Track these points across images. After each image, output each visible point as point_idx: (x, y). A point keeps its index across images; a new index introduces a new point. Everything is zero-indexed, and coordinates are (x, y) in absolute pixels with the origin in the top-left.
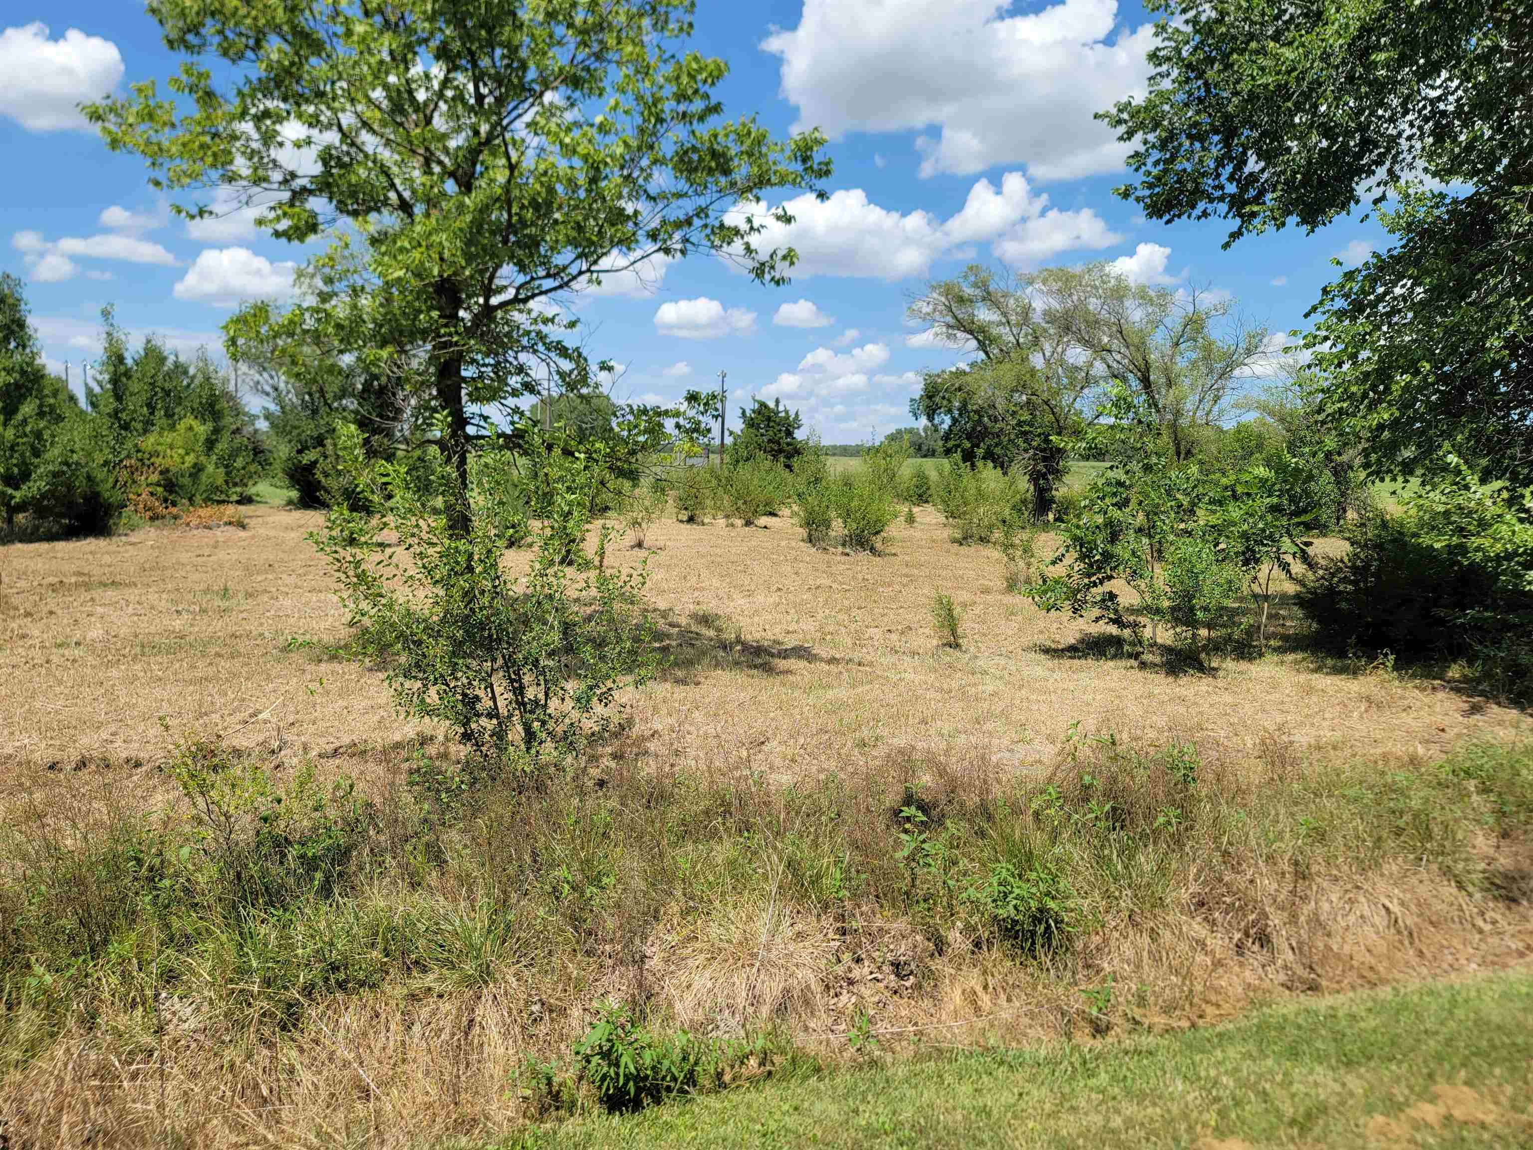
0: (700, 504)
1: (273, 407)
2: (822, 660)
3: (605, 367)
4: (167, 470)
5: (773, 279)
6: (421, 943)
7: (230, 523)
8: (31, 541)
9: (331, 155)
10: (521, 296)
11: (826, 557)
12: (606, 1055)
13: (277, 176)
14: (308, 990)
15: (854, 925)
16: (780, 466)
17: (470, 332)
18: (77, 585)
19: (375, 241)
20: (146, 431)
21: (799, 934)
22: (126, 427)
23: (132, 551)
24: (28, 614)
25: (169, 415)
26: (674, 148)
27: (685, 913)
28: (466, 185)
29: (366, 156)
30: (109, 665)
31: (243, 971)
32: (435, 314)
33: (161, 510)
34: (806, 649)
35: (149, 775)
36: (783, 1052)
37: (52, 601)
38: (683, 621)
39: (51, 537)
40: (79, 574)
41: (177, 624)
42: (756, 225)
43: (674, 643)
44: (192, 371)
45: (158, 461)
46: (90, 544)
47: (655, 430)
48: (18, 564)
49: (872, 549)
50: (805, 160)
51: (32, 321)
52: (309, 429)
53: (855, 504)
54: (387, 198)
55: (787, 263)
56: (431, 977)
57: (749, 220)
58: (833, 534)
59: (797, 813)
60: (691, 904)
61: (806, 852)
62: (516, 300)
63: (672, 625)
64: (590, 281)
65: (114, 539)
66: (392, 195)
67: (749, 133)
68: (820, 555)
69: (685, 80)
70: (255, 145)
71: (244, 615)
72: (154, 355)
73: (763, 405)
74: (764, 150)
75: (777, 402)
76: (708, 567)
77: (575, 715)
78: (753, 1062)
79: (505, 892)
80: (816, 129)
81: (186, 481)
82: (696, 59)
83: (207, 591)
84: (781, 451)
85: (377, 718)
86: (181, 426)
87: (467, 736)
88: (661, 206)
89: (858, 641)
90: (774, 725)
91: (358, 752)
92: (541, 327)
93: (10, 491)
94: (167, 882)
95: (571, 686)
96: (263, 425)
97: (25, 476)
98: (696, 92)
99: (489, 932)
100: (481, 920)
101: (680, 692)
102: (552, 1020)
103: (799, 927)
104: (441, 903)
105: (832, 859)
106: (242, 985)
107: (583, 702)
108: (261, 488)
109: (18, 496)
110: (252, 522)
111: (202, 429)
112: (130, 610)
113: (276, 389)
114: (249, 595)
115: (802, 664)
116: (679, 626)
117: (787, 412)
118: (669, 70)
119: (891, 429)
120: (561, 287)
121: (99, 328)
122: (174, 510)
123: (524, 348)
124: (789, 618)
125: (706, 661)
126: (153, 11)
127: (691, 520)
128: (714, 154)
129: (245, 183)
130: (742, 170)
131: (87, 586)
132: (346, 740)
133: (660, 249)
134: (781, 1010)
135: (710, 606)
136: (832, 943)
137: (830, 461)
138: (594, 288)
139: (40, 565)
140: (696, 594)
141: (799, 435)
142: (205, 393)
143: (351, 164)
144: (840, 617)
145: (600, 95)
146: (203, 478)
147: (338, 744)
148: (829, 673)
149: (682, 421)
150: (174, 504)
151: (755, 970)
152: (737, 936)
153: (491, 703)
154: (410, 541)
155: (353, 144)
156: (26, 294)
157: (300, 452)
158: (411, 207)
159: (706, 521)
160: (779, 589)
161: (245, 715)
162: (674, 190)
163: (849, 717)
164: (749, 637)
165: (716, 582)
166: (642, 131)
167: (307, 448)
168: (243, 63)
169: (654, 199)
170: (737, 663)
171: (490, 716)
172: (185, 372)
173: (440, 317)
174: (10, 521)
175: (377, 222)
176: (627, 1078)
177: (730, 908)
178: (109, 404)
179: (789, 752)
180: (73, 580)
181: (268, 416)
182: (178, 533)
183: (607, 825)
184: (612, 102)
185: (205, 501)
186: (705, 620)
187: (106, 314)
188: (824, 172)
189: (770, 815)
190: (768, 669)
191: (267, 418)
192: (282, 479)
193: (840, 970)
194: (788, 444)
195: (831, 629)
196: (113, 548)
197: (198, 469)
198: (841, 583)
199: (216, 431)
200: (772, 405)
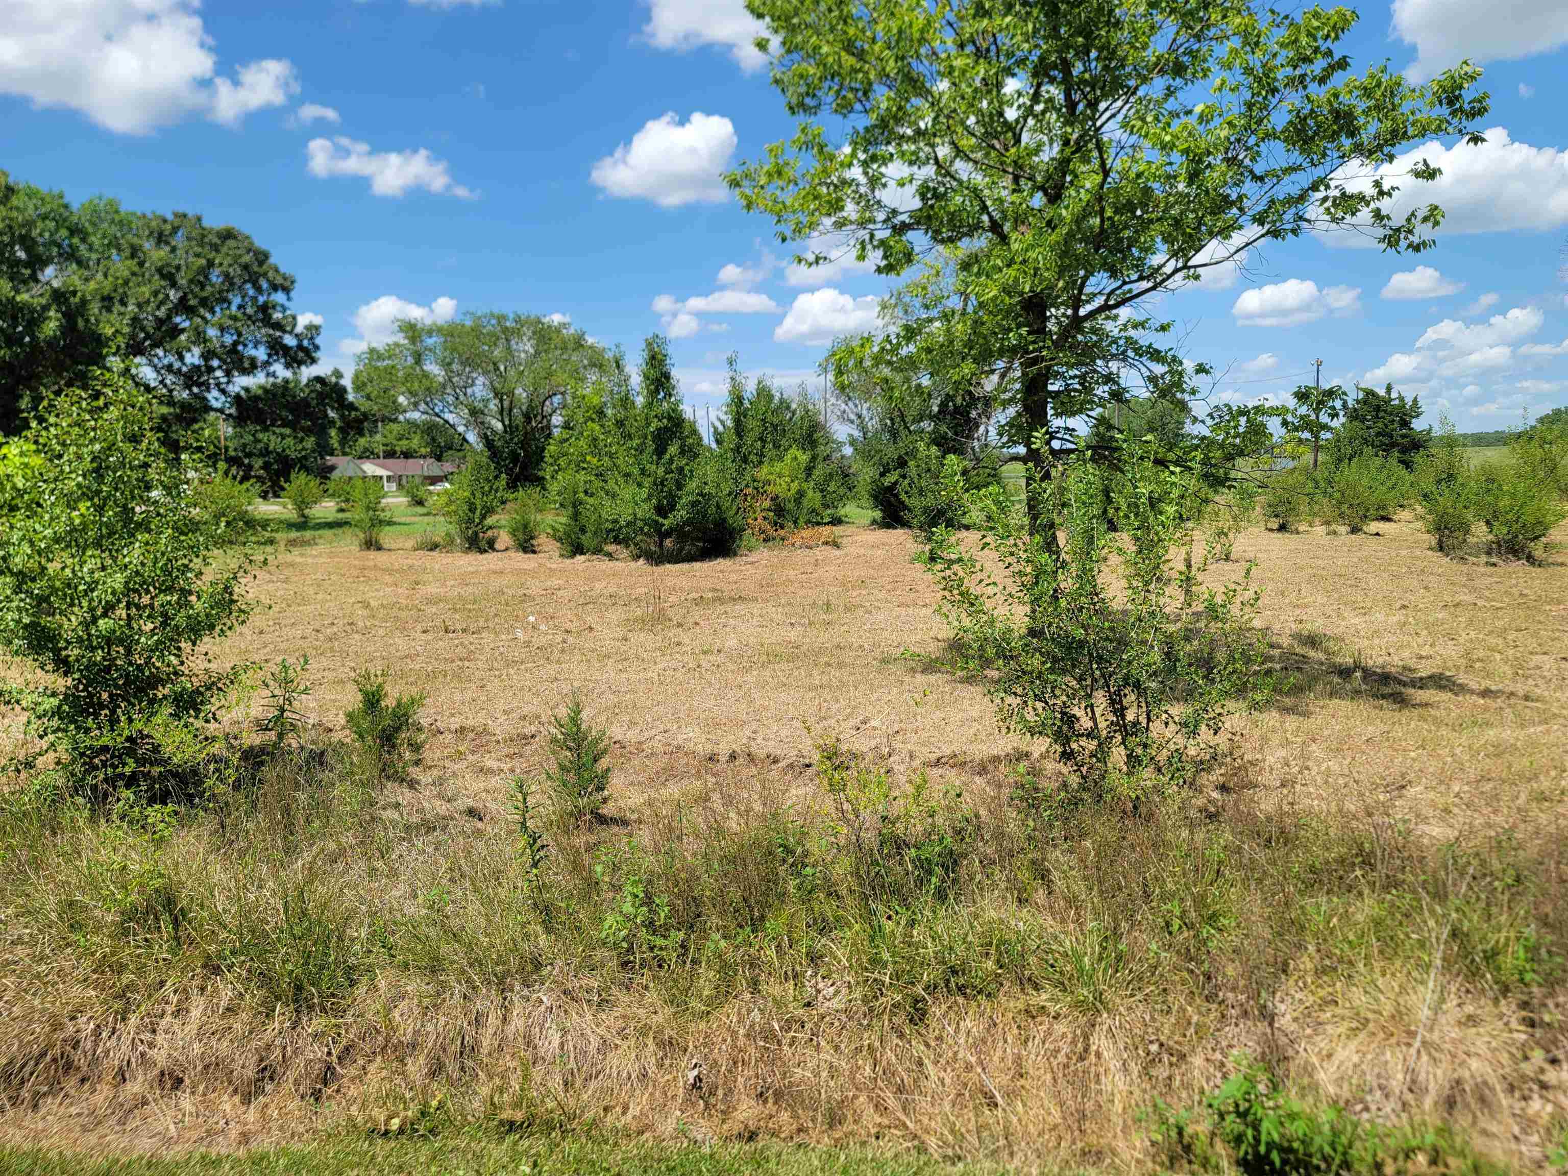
0: (1292, 510)
1: (857, 434)
2: (1472, 692)
3: (1201, 369)
4: (777, 497)
5: (1410, 246)
6: (1032, 960)
7: (827, 543)
8: (676, 562)
9: (928, 188)
10: (1112, 302)
11: (1465, 568)
12: (1242, 1115)
13: (881, 216)
14: (931, 988)
15: (1547, 1018)
16: (1393, 462)
17: (1058, 345)
18: (714, 600)
19: (966, 266)
20: (761, 463)
21: (1470, 1017)
22: (745, 460)
23: (751, 570)
24: (679, 625)
25: (777, 446)
26: (1289, 118)
27: (1320, 972)
28: (1054, 198)
29: (960, 182)
30: (745, 670)
31: (876, 962)
32: (1024, 331)
33: (772, 533)
34: (1448, 679)
35: (784, 771)
36: (1462, 1154)
37: (696, 614)
38: (1285, 641)
39: (691, 558)
40: (714, 590)
41: (793, 635)
42: (1386, 188)
43: (1278, 666)
44: (794, 406)
45: (769, 489)
46: (721, 564)
47: (1257, 431)
48: (670, 582)
49: (1530, 558)
50: (1451, 103)
51: (675, 373)
52: (892, 452)
53: (1504, 503)
54: (980, 221)
55: (1430, 224)
56: (1044, 996)
57: (1377, 184)
58: (1471, 540)
59: (1462, 875)
60: (1327, 962)
61: (1473, 921)
62: (1105, 307)
63: (1272, 646)
64: (1188, 277)
65: (738, 559)
66: (985, 218)
67: (1379, 85)
68: (1456, 566)
69: (1304, 40)
70: (862, 190)
71: (846, 628)
72: (764, 393)
73: (1370, 393)
74: (1397, 101)
75: (1389, 389)
76: (1309, 582)
77: (1180, 740)
78: (1421, 1158)
79: (1115, 920)
80: (1466, 63)
81: (791, 506)
82: (1316, 15)
83: (814, 605)
84: (1393, 445)
85: (972, 731)
86: (788, 458)
87: (1067, 755)
88: (1269, 184)
89: (1520, 670)
90: (1417, 766)
91: (957, 762)
92: (1132, 333)
93: (661, 520)
94: (809, 871)
95: (1177, 710)
96: (848, 451)
97: (672, 507)
98: (1316, 50)
99: (1100, 959)
100: (1092, 946)
101: (1292, 722)
102: (1171, 1064)
103: (1469, 1009)
104: (1050, 923)
105: (1512, 935)
106: (876, 975)
107: (1190, 728)
108: (849, 510)
109: (667, 523)
110: (845, 541)
111: (804, 458)
112: (755, 622)
113: (859, 417)
114: (847, 609)
115: (1446, 696)
116: (1280, 647)
117: (1401, 399)
118: (1282, 34)
119: (1546, 409)
120: (1154, 288)
121: (726, 374)
122: (782, 532)
123: (1113, 356)
124: (1420, 641)
125: (1319, 687)
126: (776, 82)
127: (1282, 528)
128: (1337, 115)
129: (854, 227)
130: (1370, 128)
131: (720, 600)
132: (947, 751)
133: (1268, 232)
134: (1450, 1103)
135: (1317, 625)
136: (1516, 1035)
137: (1469, 452)
138: (1191, 283)
139: (685, 583)
140: (1298, 612)
141: (1418, 425)
142: (806, 424)
143: (946, 193)
144: (1492, 641)
145: (1205, 75)
146: (805, 502)
147: (939, 754)
148: (1486, 709)
149: (1290, 418)
150: (782, 527)
151: (1413, 1051)
152: (1388, 1008)
153: (1090, 724)
154: (1010, 559)
155: (948, 173)
156: (670, 350)
157: (882, 474)
158: (1001, 227)
159: (1301, 529)
160: (1404, 607)
161: (856, 721)
162: (1285, 165)
163: (1521, 764)
164: (1370, 663)
165: (1321, 599)
166: (1250, 106)
167: (889, 471)
168: (852, 116)
169: (1261, 179)
170: (1357, 692)
171: (1090, 735)
172: (788, 408)
173: (1029, 333)
174: (661, 545)
175: (967, 246)
176: (1270, 1145)
177: (1377, 975)
178: (731, 441)
179: (1441, 801)
180: (710, 595)
181: (853, 442)
182: (785, 553)
183: (1220, 862)
184: (1218, 82)
185: (808, 522)
186: (1312, 641)
187: (731, 362)
188: (1477, 112)
189: (1424, 873)
190: (1400, 701)
191: (852, 444)
192: (867, 501)
193: (1527, 1068)
194: (1404, 436)
195: (1481, 654)
196: (737, 567)
197: (801, 494)
198: (1489, 600)
199: (814, 458)
200: (1382, 392)
